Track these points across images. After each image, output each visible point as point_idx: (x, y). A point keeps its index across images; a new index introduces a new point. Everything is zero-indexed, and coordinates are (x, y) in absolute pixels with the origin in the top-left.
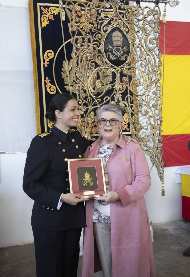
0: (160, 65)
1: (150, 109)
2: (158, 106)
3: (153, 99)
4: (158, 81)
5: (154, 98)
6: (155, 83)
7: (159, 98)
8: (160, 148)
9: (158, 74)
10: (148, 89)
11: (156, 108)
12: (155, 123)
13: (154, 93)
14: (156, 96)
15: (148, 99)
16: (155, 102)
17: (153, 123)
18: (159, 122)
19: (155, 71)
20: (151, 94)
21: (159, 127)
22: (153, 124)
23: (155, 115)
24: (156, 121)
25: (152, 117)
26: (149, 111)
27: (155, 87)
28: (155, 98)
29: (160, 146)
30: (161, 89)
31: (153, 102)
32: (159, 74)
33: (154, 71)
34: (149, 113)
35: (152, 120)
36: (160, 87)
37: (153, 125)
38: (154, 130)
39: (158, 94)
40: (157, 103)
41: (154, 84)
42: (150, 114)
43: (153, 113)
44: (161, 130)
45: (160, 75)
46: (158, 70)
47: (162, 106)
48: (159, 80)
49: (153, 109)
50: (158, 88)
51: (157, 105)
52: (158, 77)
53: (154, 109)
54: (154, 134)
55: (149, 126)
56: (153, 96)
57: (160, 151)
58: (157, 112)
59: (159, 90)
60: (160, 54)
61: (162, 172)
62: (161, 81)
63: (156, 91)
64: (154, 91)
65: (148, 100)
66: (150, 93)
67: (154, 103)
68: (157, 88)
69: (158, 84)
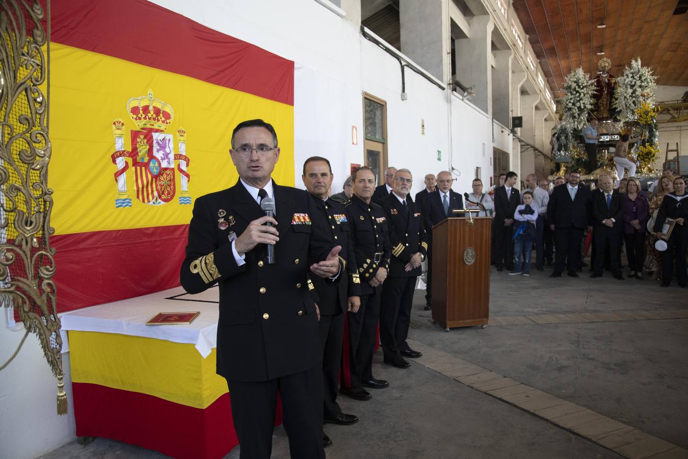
0: (39, 39)
1: (11, 165)
2: (38, 158)
3: (22, 135)
4: (34, 85)
5: (24, 133)
6: (26, 90)
7: (38, 135)
8: (47, 279)
9: (35, 65)
10: (5, 105)
11: (33, 164)
12: (29, 209)
13: (22, 120)
14: (30, 128)
15: (6, 135)
16: (27, 145)
17: (22, 207)
18: (42, 206)
19: (23, 55)
20: (13, 121)
21: (42, 220)
22: (25, 211)
23: (30, 185)
24: (33, 204)
25: (18, 190)
26: (10, 171)
27: (27, 102)
28: (28, 135)
29: (47, 273)
30: (44, 111)
31: (19, 145)
32: (38, 65)
33: (20, 53)
34: (11, 178)
35: (21, 198)
36: (41, 103)
37: (23, 213)
38: (28, 228)
39: (37, 124)
40: (33, 149)
41: (24, 93)
42: (15, 180)
43: (22, 179)
44: (49, 227)
45: (41, 69)
46: (34, 54)
47: (49, 157)
48: (37, 82)
49: (23, 168)
50: (37, 106)
51: (34, 154)
52: (35, 74)
53: (26, 166)
54: (29, 240)
55: (12, 217)
56: (20, 128)
57: (49, 290)
58: (35, 177)
59: (41, 112)
60: (38, 7)
61: (58, 346)
62: (43, 88)
63: (29, 115)
64: (23, 113)
65: (6, 140)
66: (11, 119)
67: (24, 148)
68: (32, 105)
69: (36, 94)
